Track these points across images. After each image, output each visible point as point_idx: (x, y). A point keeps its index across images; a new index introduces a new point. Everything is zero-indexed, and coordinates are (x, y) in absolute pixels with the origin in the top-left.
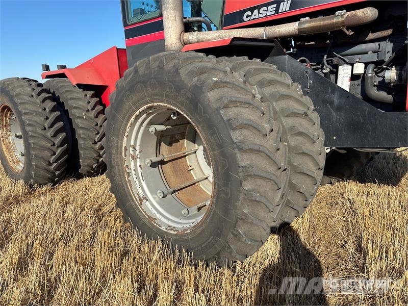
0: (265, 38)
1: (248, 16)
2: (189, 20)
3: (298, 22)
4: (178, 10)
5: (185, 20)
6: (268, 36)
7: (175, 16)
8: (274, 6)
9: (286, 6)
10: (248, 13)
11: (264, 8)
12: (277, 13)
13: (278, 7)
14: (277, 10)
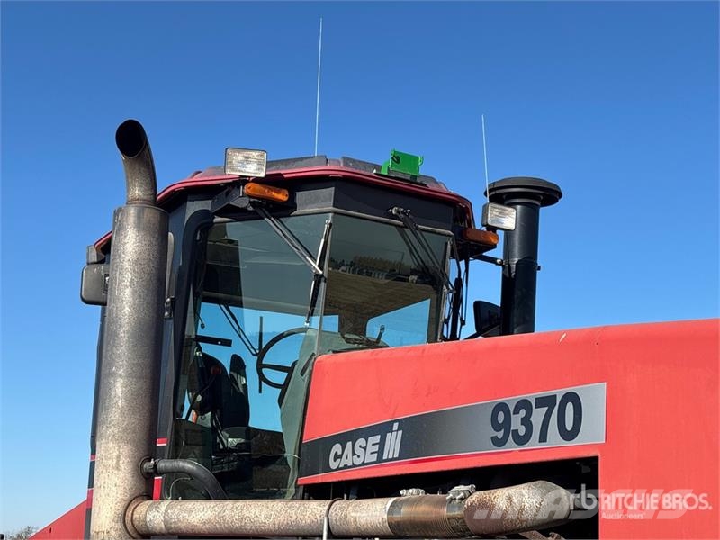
1: (337, 457)
2: (155, 466)
3: (393, 499)
4: (129, 442)
5: (149, 465)
6: (334, 531)
7: (118, 457)
8: (377, 439)
9: (394, 443)
10: (337, 448)
11: (361, 442)
12: (380, 459)
13: (382, 444)
14: (380, 452)
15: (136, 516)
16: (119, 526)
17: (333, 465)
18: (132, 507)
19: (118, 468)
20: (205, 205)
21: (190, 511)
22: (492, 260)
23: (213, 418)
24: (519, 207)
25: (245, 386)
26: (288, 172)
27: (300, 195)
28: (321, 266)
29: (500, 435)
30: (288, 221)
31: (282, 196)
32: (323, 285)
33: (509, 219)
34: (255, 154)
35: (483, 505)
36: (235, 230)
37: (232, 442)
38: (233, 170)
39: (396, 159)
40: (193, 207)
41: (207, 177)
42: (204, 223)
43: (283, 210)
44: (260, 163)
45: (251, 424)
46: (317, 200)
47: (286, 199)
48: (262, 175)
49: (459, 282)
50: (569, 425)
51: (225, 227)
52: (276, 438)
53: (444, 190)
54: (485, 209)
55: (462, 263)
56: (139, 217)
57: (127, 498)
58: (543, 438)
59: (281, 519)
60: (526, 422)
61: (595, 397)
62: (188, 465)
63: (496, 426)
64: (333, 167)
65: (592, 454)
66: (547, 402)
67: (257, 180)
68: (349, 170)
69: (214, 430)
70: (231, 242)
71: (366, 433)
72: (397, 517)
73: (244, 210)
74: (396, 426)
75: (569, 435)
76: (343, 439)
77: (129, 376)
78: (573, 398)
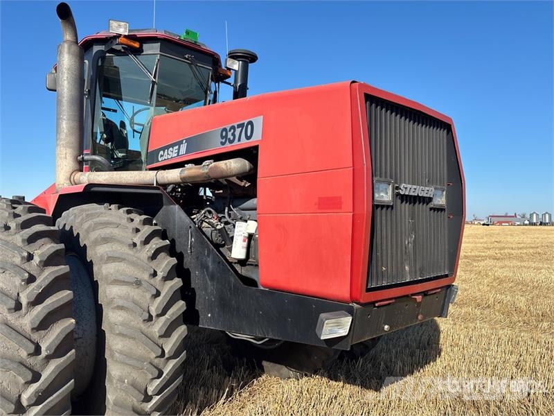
0: (155, 185)
1: (162, 156)
2: (83, 158)
3: (181, 169)
4: (70, 148)
5: (79, 158)
6: (159, 182)
7: (66, 154)
8: (177, 147)
9: (183, 148)
10: (162, 152)
11: (171, 149)
12: (178, 155)
13: (179, 149)
14: (178, 152)
15: (75, 178)
16: (68, 182)
17: (160, 159)
18: (73, 174)
19: (66, 158)
20: (102, 48)
21: (99, 176)
22: (229, 84)
23: (112, 145)
24: (241, 62)
25: (126, 134)
26: (139, 34)
27: (145, 46)
28: (155, 77)
29: (224, 141)
30: (140, 57)
31: (137, 45)
32: (156, 86)
33: (236, 65)
34: (122, 24)
35: (215, 167)
36: (117, 61)
37: (120, 155)
38: (112, 30)
39: (187, 33)
40: (96, 48)
41: (103, 34)
42: (101, 55)
43: (138, 52)
44: (125, 28)
45: (129, 149)
46: (152, 48)
47: (138, 46)
48: (127, 34)
49: (216, 92)
50: (249, 134)
51: (112, 59)
52: (139, 154)
53: (208, 49)
54: (226, 60)
55: (217, 84)
56: (69, 49)
57: (71, 171)
58: (239, 140)
59: (137, 178)
60: (233, 135)
61: (258, 122)
62: (97, 158)
63: (222, 137)
64: (160, 33)
65: (256, 144)
66: (241, 126)
67: (125, 36)
68: (167, 36)
69: (112, 150)
70: (115, 67)
71: (172, 146)
72: (183, 175)
73: (120, 51)
74: (184, 141)
75: (248, 138)
76: (163, 149)
77: (68, 120)
78: (251, 123)
